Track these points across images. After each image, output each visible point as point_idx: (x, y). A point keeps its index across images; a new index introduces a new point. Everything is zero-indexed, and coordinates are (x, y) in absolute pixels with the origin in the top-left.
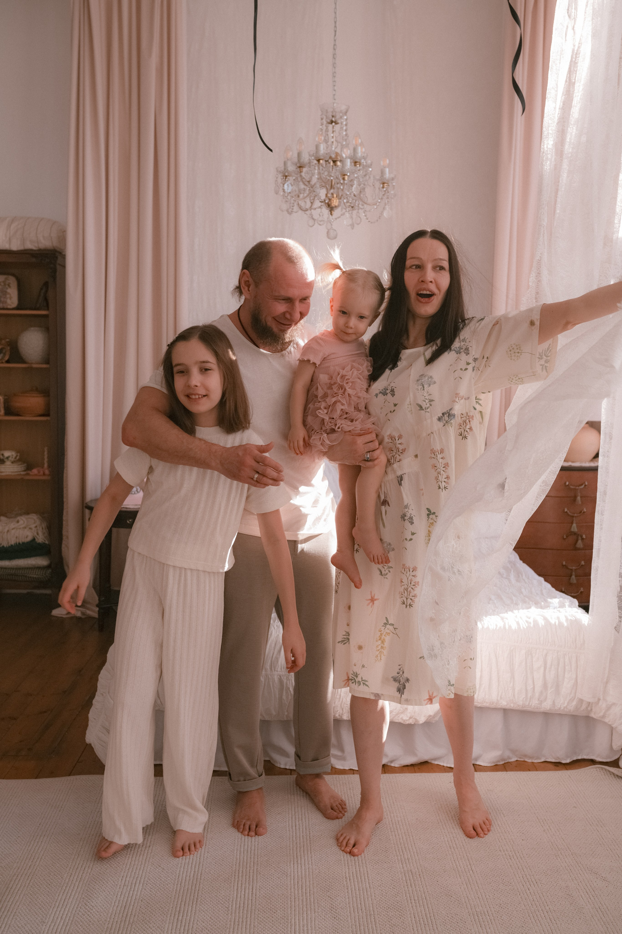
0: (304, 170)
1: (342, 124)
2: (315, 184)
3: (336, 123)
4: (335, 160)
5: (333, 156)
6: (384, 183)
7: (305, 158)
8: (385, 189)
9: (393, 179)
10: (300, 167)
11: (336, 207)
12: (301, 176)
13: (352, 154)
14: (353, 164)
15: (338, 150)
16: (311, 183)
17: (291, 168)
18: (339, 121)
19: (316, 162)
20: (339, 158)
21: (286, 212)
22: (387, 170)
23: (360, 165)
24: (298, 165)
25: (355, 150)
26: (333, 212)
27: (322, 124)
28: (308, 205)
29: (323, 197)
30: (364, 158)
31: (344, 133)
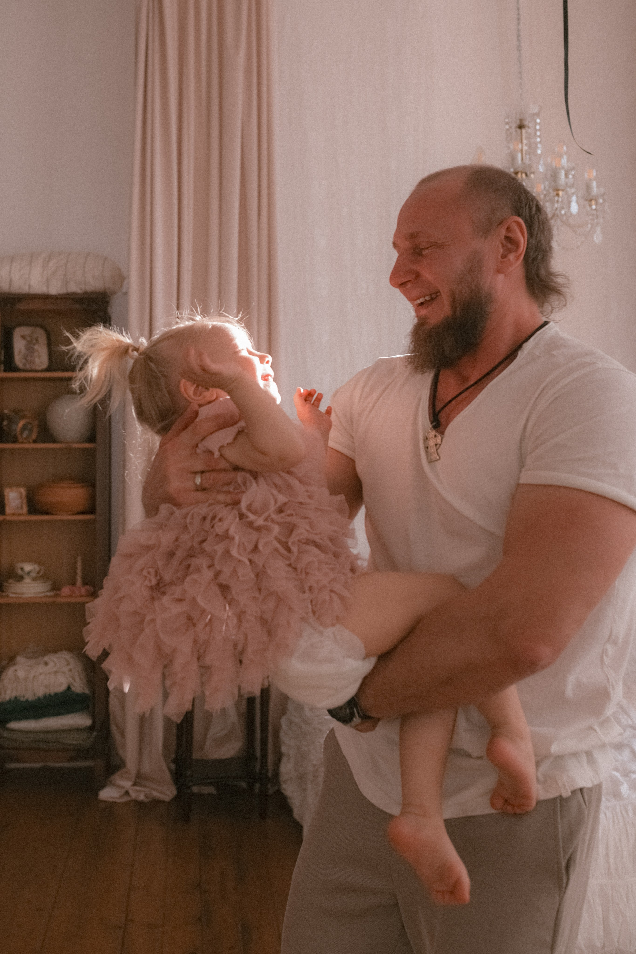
1: (534, 127)
3: (527, 127)
6: (590, 200)
8: (592, 208)
9: (602, 195)
18: (530, 125)
22: (594, 184)
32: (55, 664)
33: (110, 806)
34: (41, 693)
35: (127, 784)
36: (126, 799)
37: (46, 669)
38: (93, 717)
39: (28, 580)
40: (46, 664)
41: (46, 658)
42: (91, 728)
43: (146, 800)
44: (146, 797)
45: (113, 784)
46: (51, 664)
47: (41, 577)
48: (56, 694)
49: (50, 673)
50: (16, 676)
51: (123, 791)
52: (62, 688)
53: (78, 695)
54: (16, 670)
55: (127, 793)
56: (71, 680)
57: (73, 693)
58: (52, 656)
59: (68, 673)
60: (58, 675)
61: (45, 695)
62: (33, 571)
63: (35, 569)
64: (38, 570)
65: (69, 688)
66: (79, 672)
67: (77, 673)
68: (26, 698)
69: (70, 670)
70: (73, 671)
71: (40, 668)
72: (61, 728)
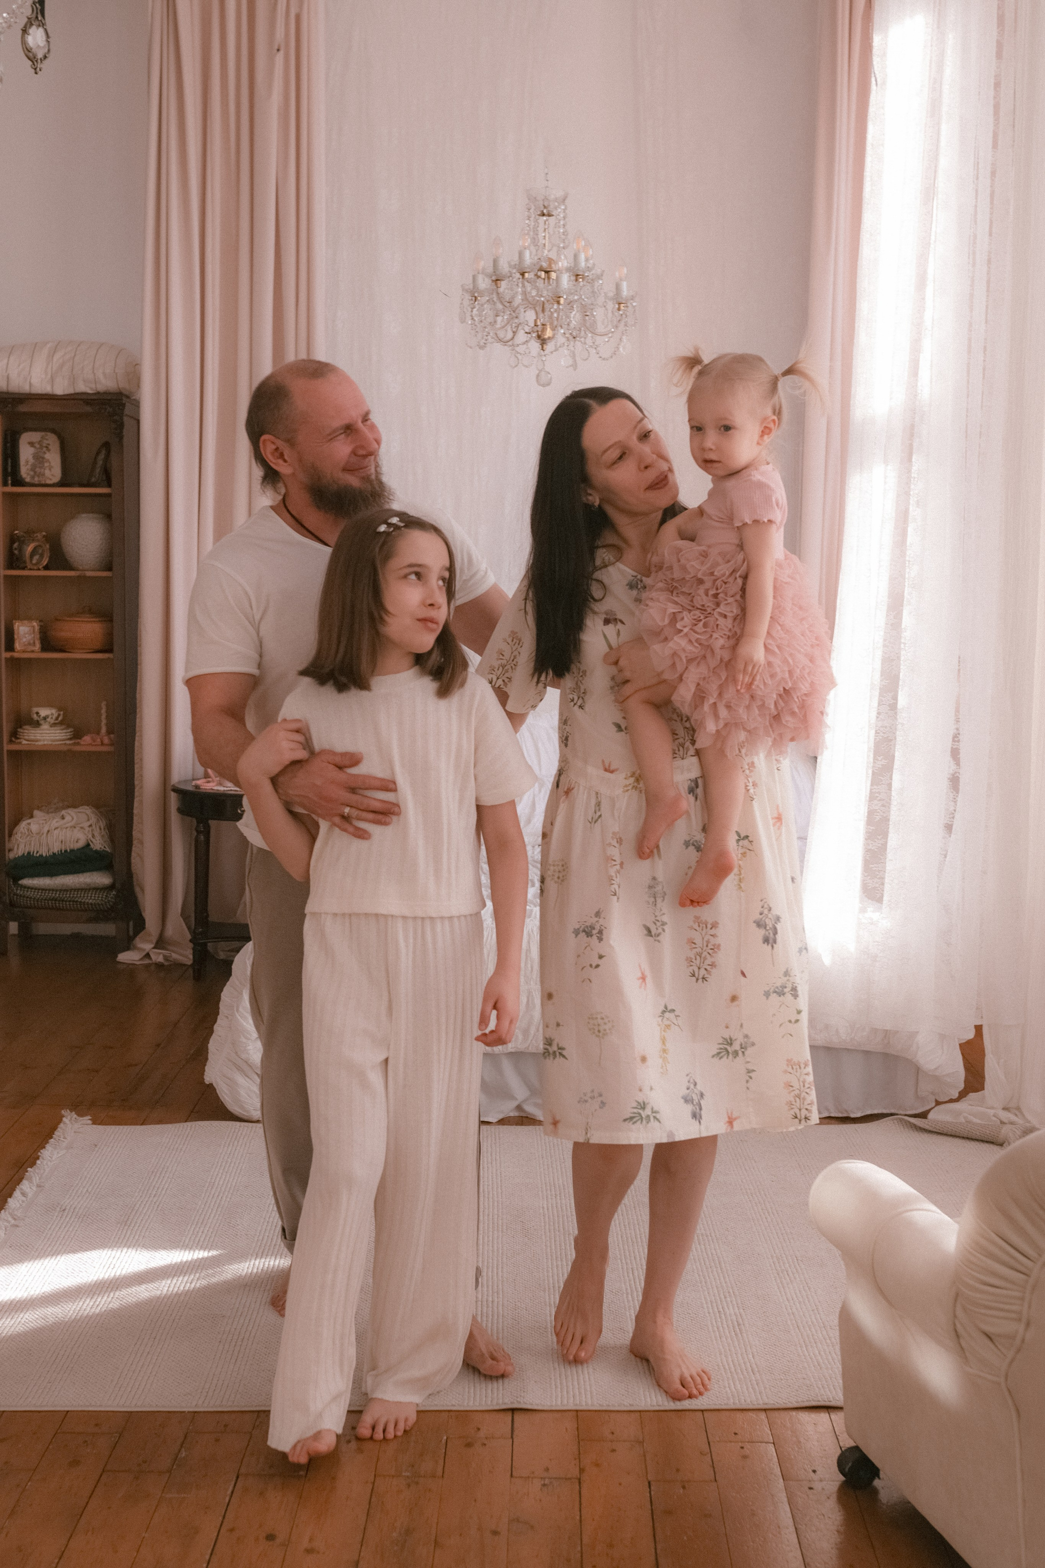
0: (503, 285)
1: (558, 216)
2: (518, 306)
3: (550, 216)
4: (548, 270)
5: (545, 265)
6: (620, 304)
7: (504, 267)
8: (621, 312)
9: (633, 298)
10: (497, 280)
11: (549, 338)
12: (498, 294)
13: (572, 265)
14: (573, 278)
15: (552, 257)
16: (512, 304)
17: (484, 283)
18: (554, 213)
19: (518, 275)
20: (554, 268)
21: (477, 347)
22: (624, 285)
23: (583, 279)
24: (494, 278)
25: (576, 257)
26: (545, 346)
27: (530, 219)
28: (510, 335)
29: (531, 325)
30: (589, 269)
31: (561, 230)
32: (73, 819)
33: (131, 970)
34: (56, 848)
35: (148, 947)
36: (147, 961)
37: (62, 822)
38: (114, 875)
39: (45, 726)
40: (63, 818)
41: (63, 812)
42: (112, 887)
43: (166, 963)
44: (166, 958)
45: (135, 948)
46: (68, 818)
47: (61, 723)
48: (72, 851)
49: (67, 828)
50: (30, 830)
51: (144, 953)
52: (81, 844)
53: (96, 852)
54: (29, 824)
55: (148, 956)
56: (90, 836)
57: (91, 849)
58: (70, 811)
59: (87, 829)
60: (76, 831)
61: (61, 851)
62: (50, 717)
63: (52, 714)
64: (56, 715)
65: (88, 845)
66: (100, 829)
67: (98, 830)
68: (40, 853)
69: (90, 826)
70: (94, 827)
71: (55, 822)
72: (78, 886)
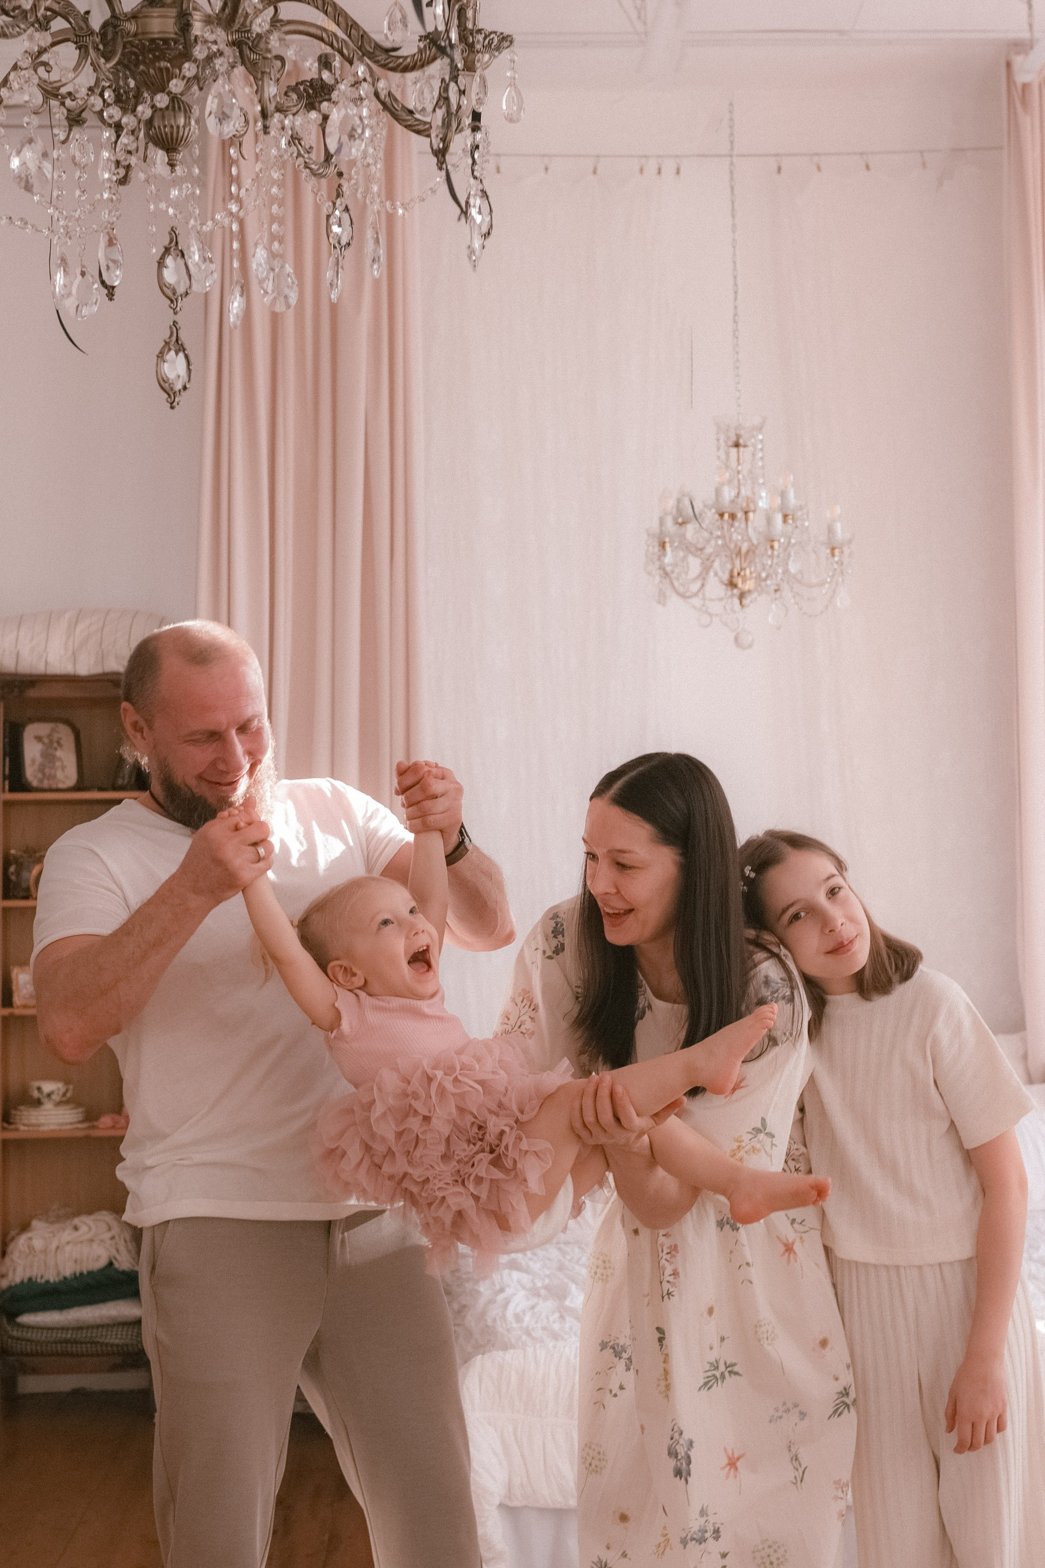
0: (690, 530)
1: (754, 446)
3: (745, 446)
4: (746, 510)
5: (742, 504)
6: (833, 549)
8: (836, 559)
9: (850, 541)
10: (683, 523)
11: (749, 591)
13: (780, 502)
14: (782, 521)
15: (749, 494)
17: (670, 527)
18: (749, 443)
19: (716, 516)
20: (752, 507)
22: (838, 526)
23: (793, 519)
24: (680, 520)
25: (783, 495)
26: (745, 602)
27: (718, 449)
29: (726, 577)
30: (799, 507)
31: (760, 464)
32: (90, 1229)
34: (68, 1272)
37: (76, 1234)
39: (48, 1106)
40: (76, 1228)
41: (76, 1221)
46: (83, 1229)
47: (67, 1102)
48: (90, 1273)
49: (81, 1242)
50: (31, 1248)
52: (102, 1263)
53: (123, 1273)
54: (30, 1239)
56: (114, 1252)
57: (116, 1270)
58: (85, 1218)
59: (109, 1242)
60: (95, 1246)
61: (75, 1274)
62: (56, 1092)
63: (59, 1089)
64: (62, 1090)
65: (111, 1264)
66: (126, 1241)
67: (123, 1242)
68: (46, 1278)
69: (113, 1238)
70: (117, 1238)
71: (67, 1235)
72: (98, 1322)
